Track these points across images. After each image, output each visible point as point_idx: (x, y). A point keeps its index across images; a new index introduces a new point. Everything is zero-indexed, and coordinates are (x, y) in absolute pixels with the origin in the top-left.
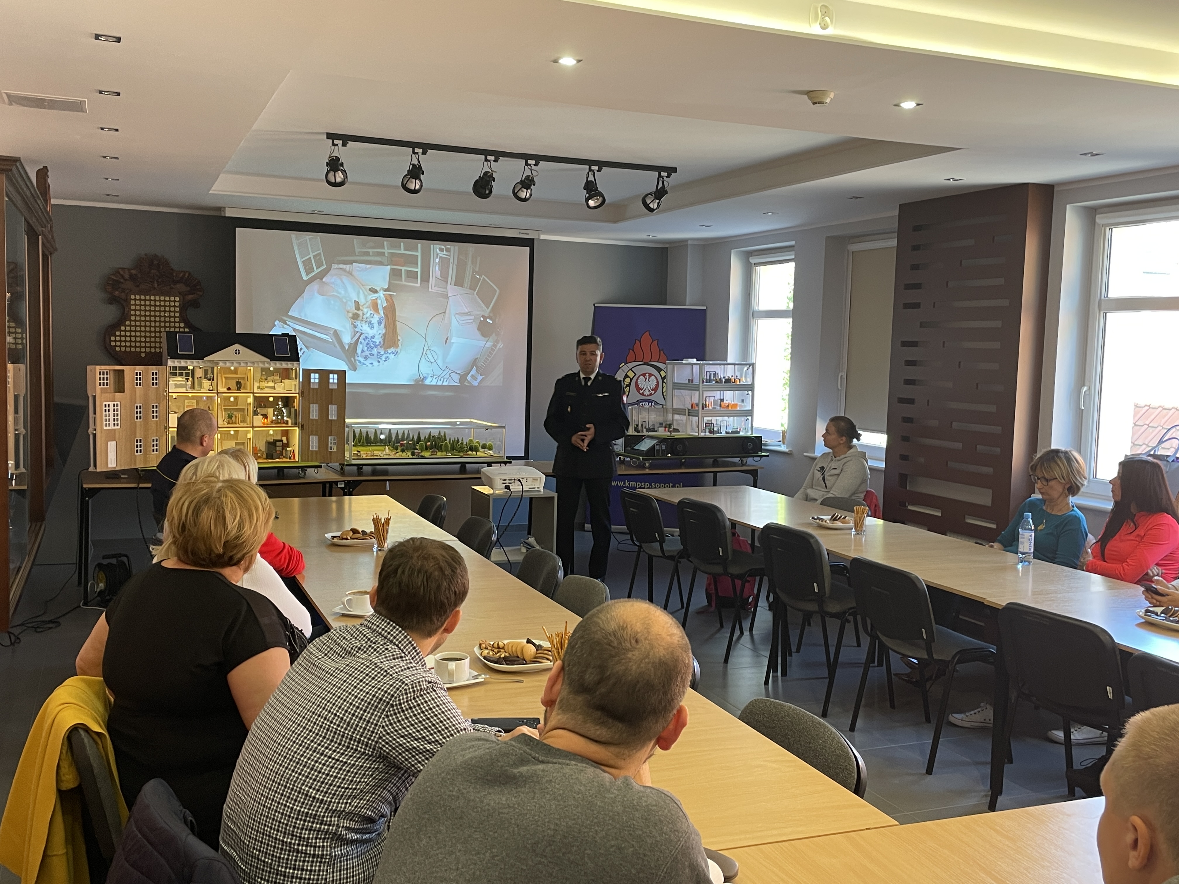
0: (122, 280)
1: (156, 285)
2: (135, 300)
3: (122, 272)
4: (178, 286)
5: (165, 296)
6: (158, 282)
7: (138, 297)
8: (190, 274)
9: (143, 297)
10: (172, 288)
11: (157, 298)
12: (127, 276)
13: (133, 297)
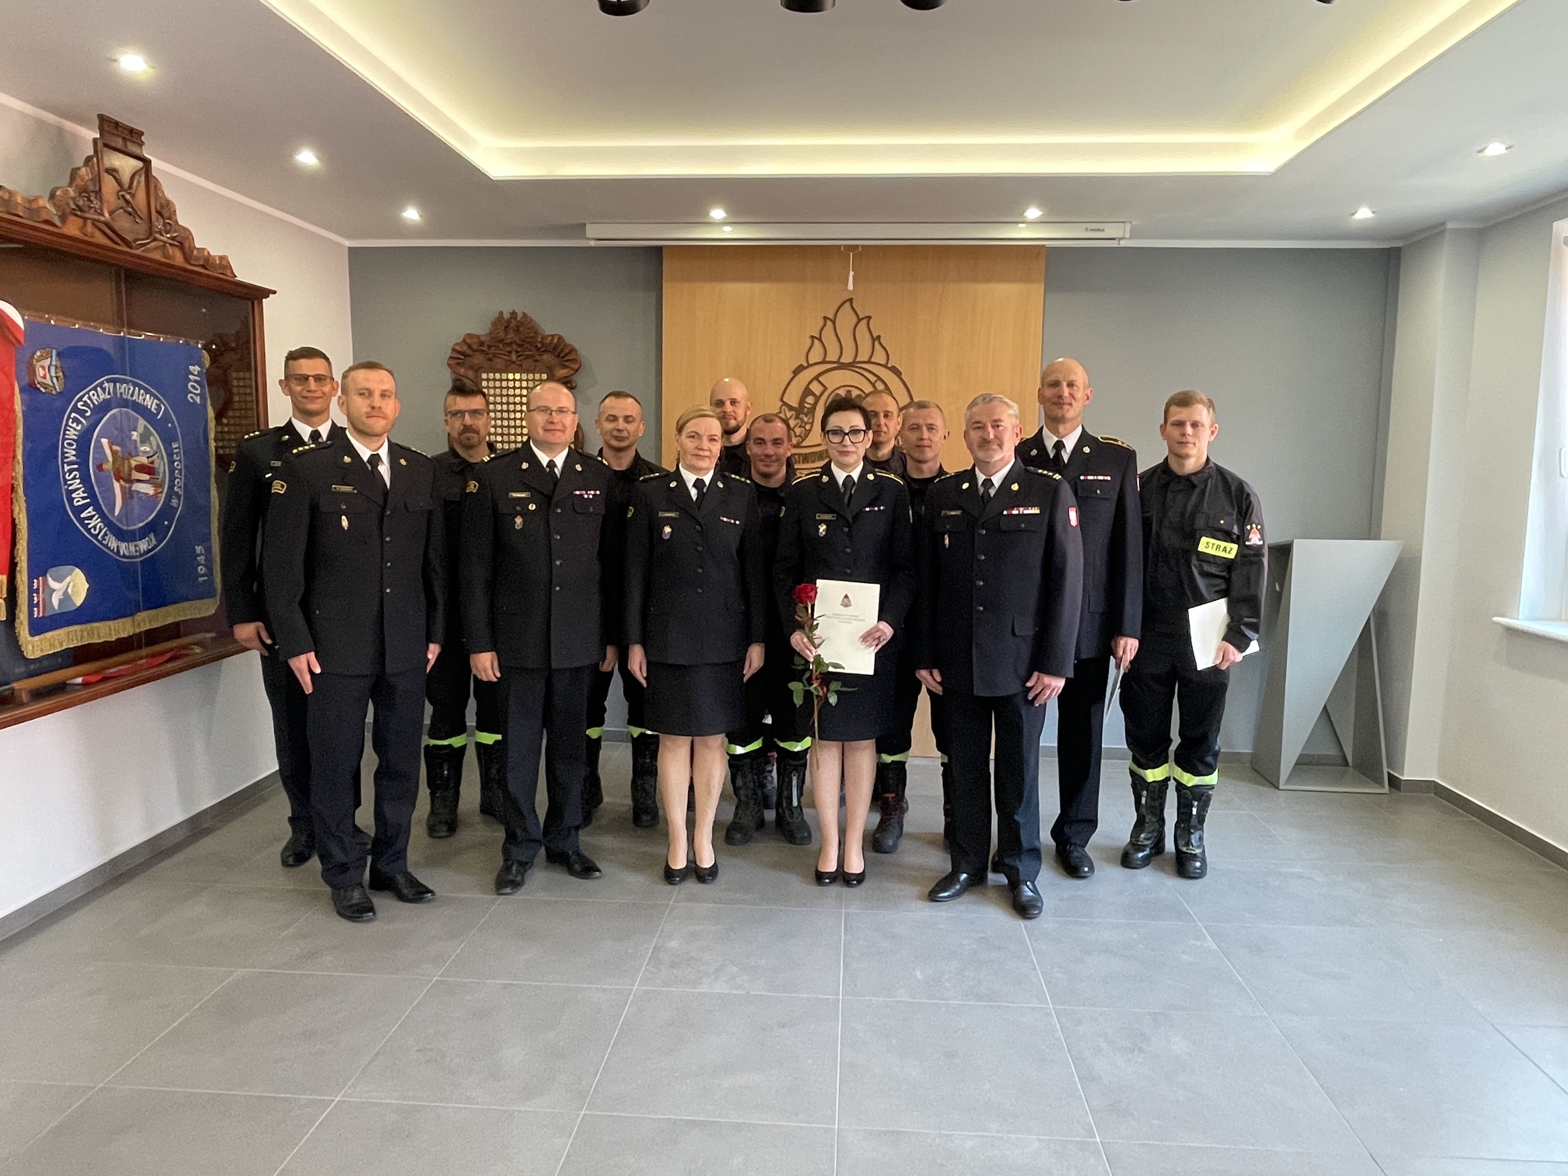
0: (469, 352)
1: (514, 357)
2: (488, 380)
3: (468, 341)
4: (545, 357)
5: (528, 372)
6: (517, 352)
7: (491, 376)
8: (560, 338)
9: (498, 376)
10: (536, 361)
11: (517, 376)
12: (475, 347)
13: (484, 376)
